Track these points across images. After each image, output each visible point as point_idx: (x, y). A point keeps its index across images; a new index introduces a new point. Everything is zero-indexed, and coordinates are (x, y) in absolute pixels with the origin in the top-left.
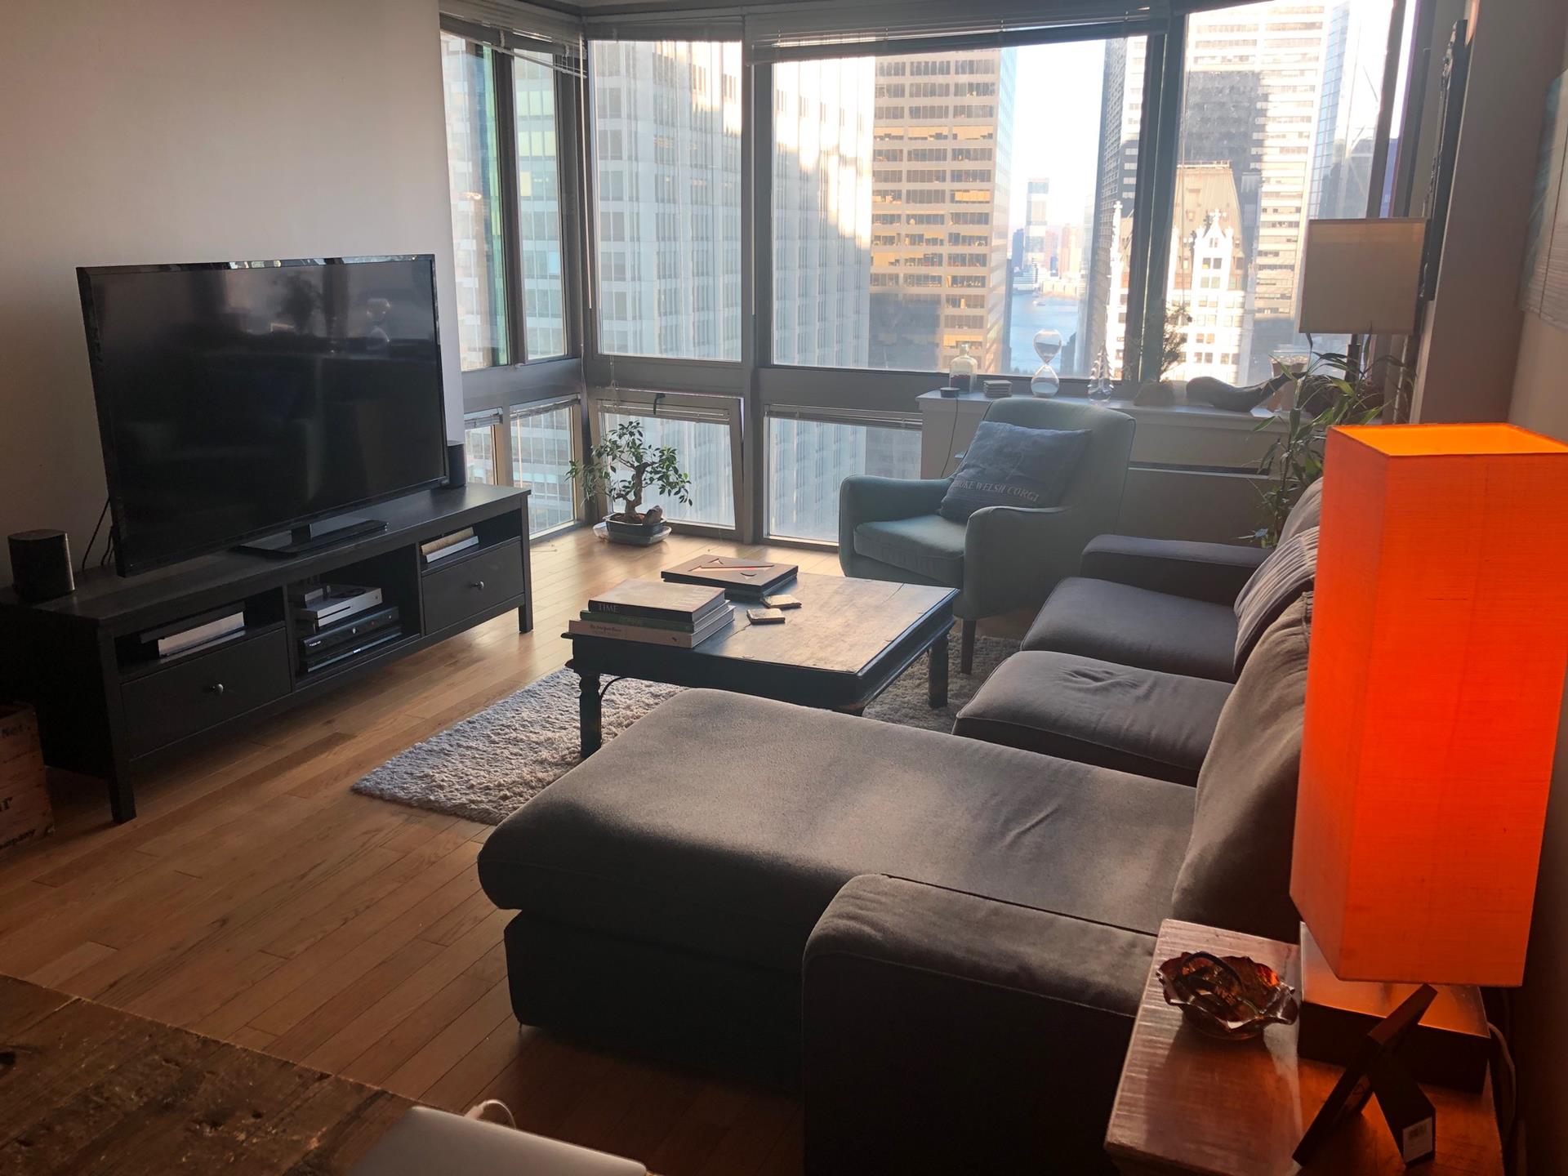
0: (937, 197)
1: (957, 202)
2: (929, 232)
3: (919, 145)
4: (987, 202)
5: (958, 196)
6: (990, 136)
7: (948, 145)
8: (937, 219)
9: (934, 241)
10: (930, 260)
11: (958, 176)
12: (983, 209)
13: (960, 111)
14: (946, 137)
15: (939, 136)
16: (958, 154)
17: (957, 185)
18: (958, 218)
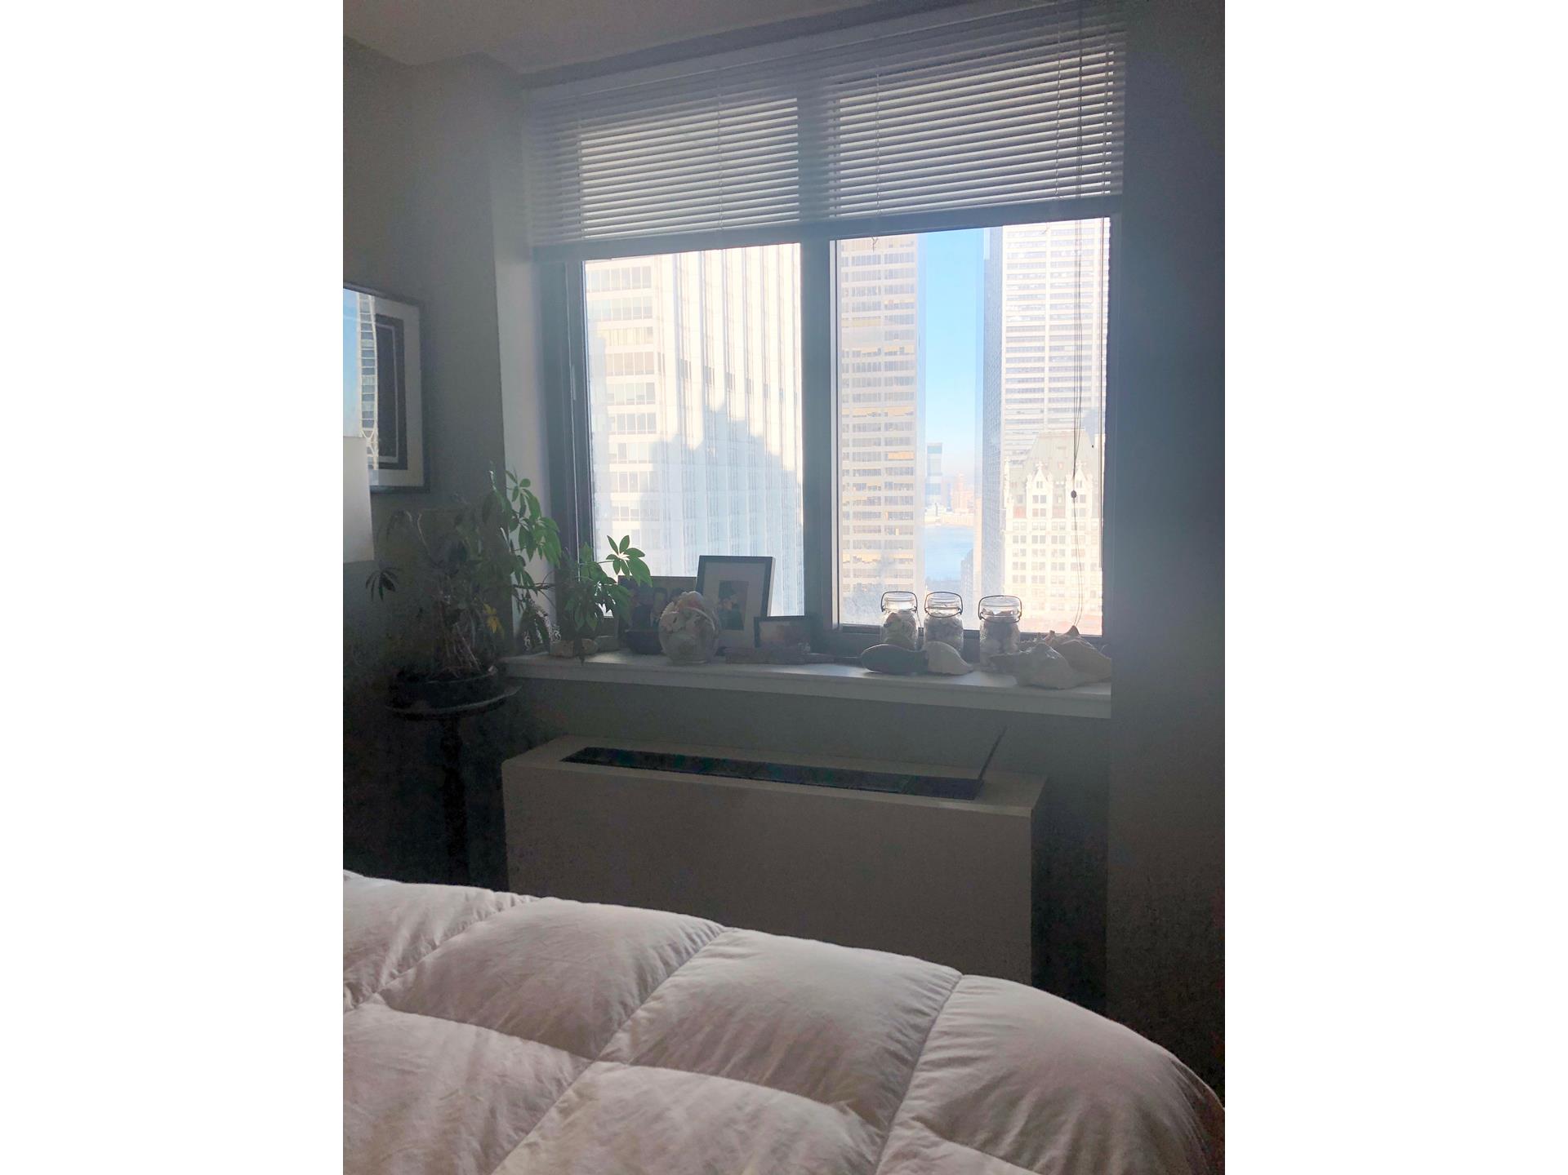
0: (876, 457)
1: (890, 460)
2: (871, 480)
3: (862, 421)
4: (912, 460)
5: (890, 456)
6: (911, 414)
7: (883, 420)
8: (876, 472)
9: (875, 488)
10: (871, 501)
11: (889, 442)
12: (910, 464)
13: (889, 397)
14: (880, 415)
15: (874, 415)
16: (888, 426)
17: (889, 448)
18: (890, 471)
